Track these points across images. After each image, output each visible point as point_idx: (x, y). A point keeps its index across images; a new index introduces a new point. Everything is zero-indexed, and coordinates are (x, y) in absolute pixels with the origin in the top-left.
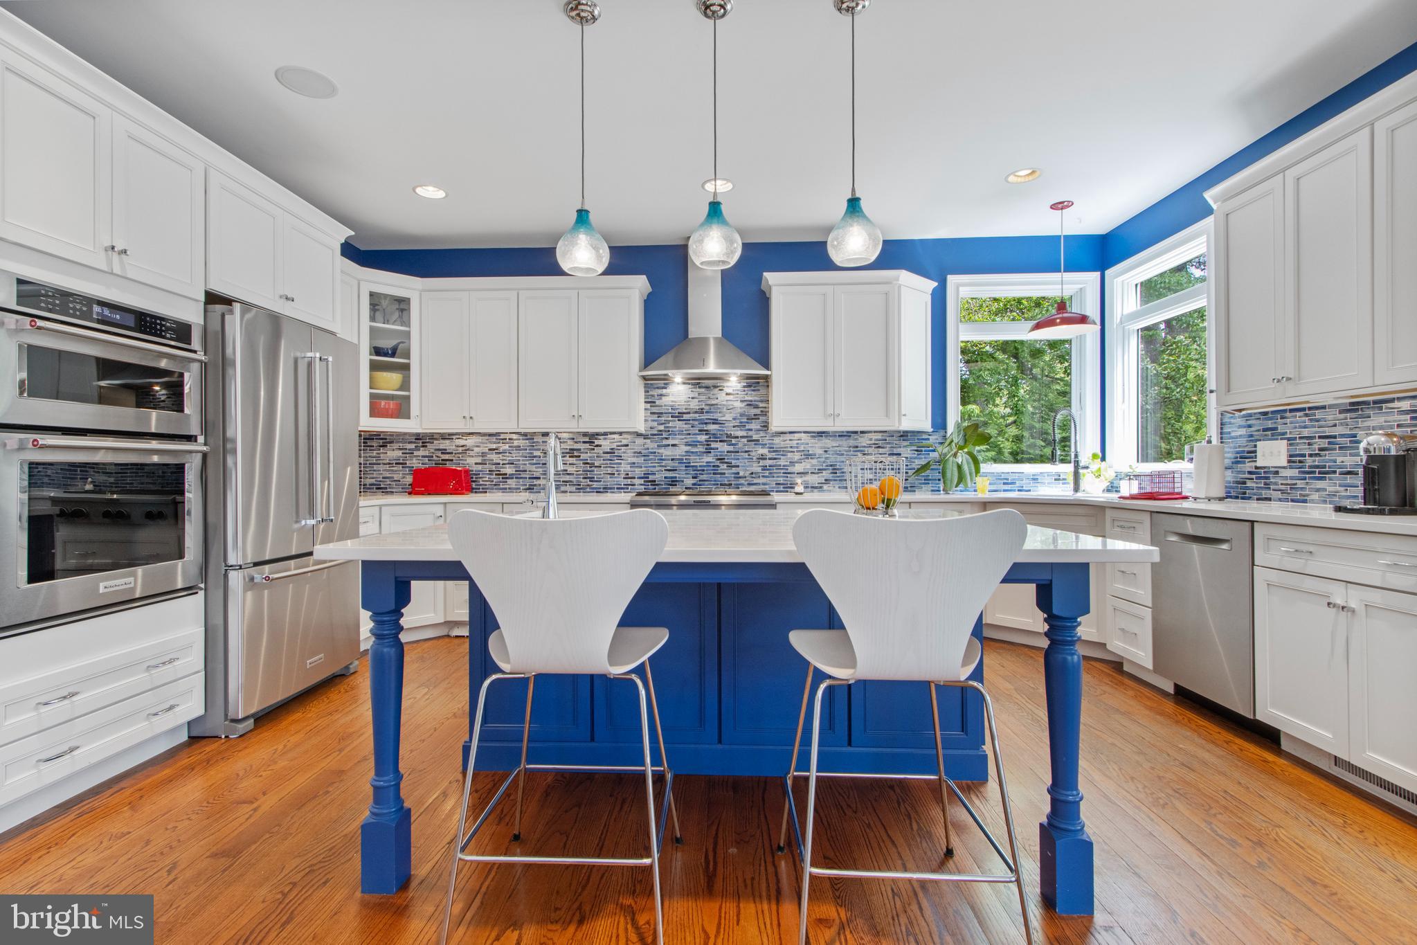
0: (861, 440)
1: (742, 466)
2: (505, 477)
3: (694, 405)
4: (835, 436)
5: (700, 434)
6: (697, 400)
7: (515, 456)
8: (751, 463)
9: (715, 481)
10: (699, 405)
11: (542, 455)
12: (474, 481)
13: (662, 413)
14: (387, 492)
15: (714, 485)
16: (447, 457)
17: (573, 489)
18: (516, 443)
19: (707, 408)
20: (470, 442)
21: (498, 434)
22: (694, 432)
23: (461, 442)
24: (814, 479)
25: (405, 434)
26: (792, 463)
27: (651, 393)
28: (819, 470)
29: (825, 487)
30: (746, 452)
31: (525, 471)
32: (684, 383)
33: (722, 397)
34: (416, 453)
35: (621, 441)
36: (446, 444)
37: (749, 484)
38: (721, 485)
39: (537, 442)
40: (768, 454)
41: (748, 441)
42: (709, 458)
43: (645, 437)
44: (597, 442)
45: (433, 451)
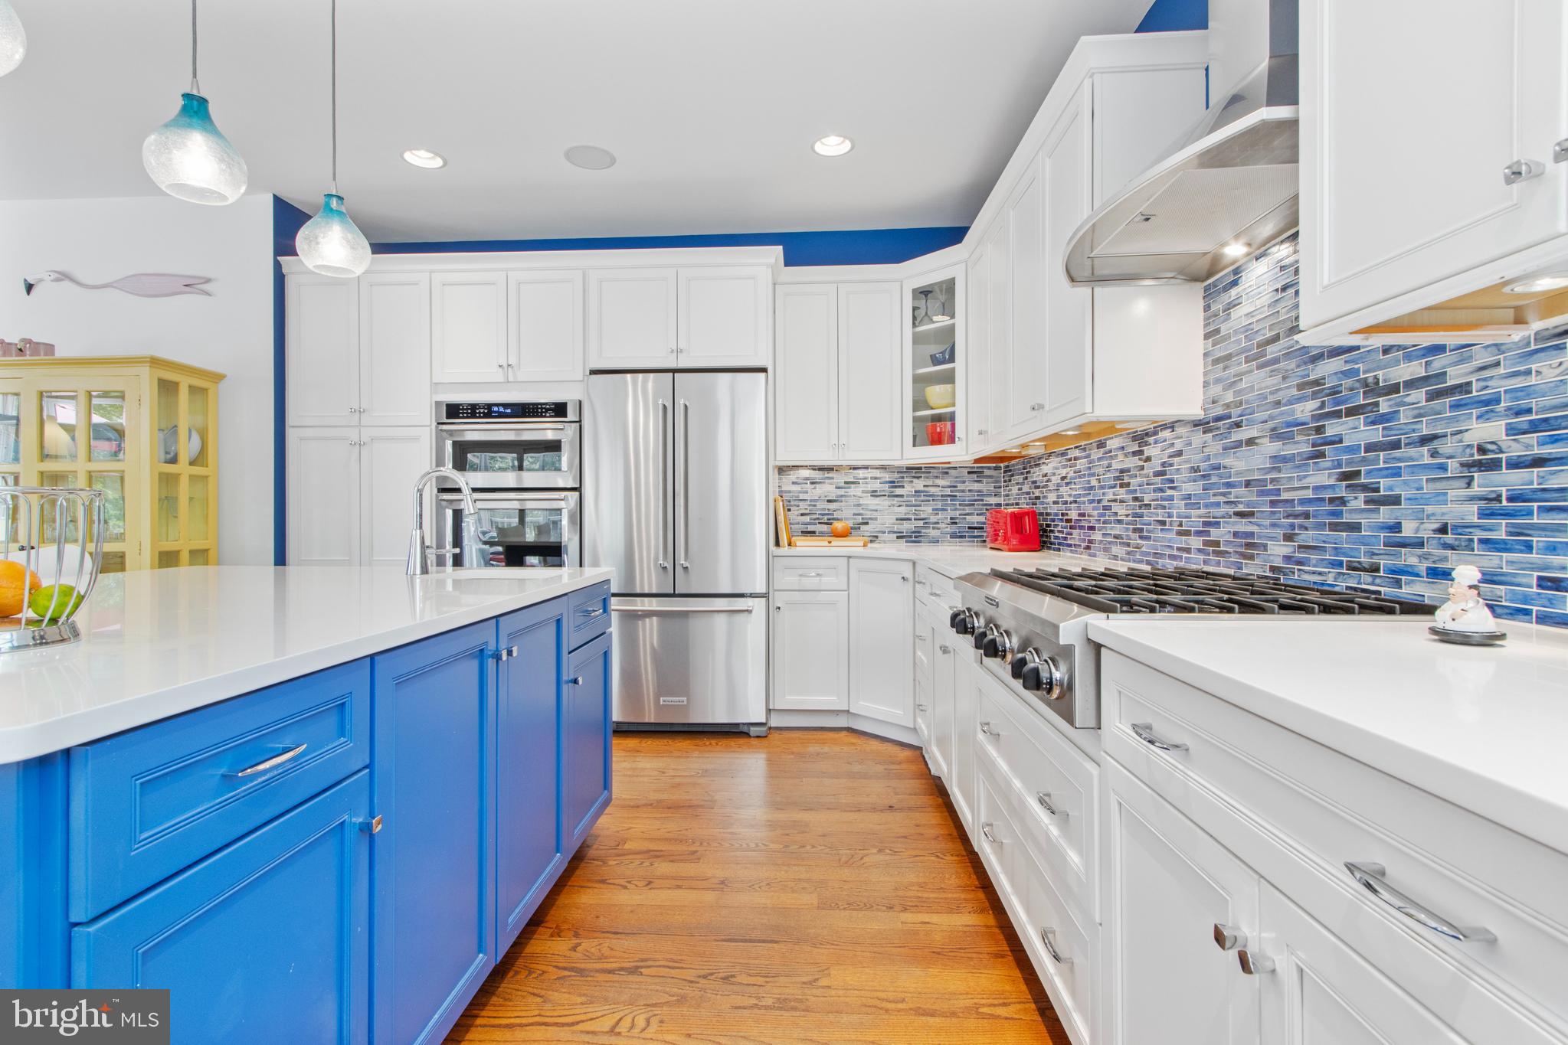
7: (1077, 489)
11: (1097, 484)
13: (1230, 355)
16: (1037, 493)
22: (1291, 393)
27: (1213, 309)
30: (1425, 440)
35: (1174, 444)
42: (1321, 477)
43: (1206, 426)
44: (1146, 451)
45: (1031, 483)
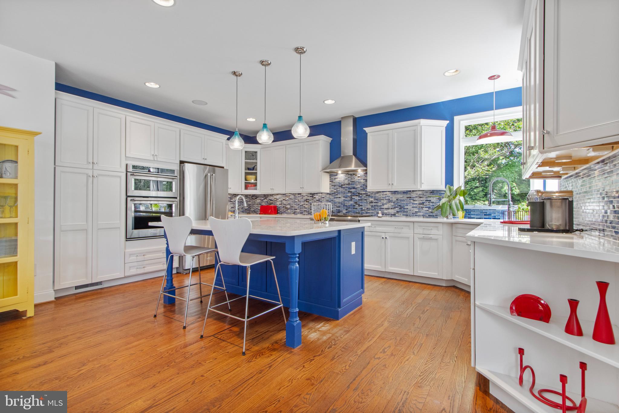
0: (412, 194)
1: (364, 206)
2: (287, 209)
3: (346, 182)
4: (401, 193)
5: (348, 193)
6: (347, 180)
7: (290, 202)
8: (367, 204)
9: (354, 211)
10: (348, 182)
11: (298, 201)
12: (279, 210)
13: (335, 185)
14: (257, 213)
15: (353, 213)
16: (271, 202)
17: (307, 213)
18: (290, 197)
19: (351, 182)
20: (278, 197)
21: (285, 194)
22: (347, 192)
23: (275, 197)
24: (392, 211)
25: (261, 195)
26: (383, 204)
27: (332, 178)
28: (394, 207)
29: (397, 215)
30: (365, 200)
31: (293, 207)
32: (343, 174)
33: (356, 179)
34: (264, 201)
35: (322, 196)
36: (271, 198)
37: (366, 213)
38: (356, 213)
39: (297, 197)
40: (373, 200)
41: (366, 195)
42: (352, 203)
43: (330, 194)
44: (314, 197)
45: (268, 200)
